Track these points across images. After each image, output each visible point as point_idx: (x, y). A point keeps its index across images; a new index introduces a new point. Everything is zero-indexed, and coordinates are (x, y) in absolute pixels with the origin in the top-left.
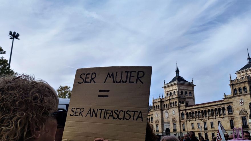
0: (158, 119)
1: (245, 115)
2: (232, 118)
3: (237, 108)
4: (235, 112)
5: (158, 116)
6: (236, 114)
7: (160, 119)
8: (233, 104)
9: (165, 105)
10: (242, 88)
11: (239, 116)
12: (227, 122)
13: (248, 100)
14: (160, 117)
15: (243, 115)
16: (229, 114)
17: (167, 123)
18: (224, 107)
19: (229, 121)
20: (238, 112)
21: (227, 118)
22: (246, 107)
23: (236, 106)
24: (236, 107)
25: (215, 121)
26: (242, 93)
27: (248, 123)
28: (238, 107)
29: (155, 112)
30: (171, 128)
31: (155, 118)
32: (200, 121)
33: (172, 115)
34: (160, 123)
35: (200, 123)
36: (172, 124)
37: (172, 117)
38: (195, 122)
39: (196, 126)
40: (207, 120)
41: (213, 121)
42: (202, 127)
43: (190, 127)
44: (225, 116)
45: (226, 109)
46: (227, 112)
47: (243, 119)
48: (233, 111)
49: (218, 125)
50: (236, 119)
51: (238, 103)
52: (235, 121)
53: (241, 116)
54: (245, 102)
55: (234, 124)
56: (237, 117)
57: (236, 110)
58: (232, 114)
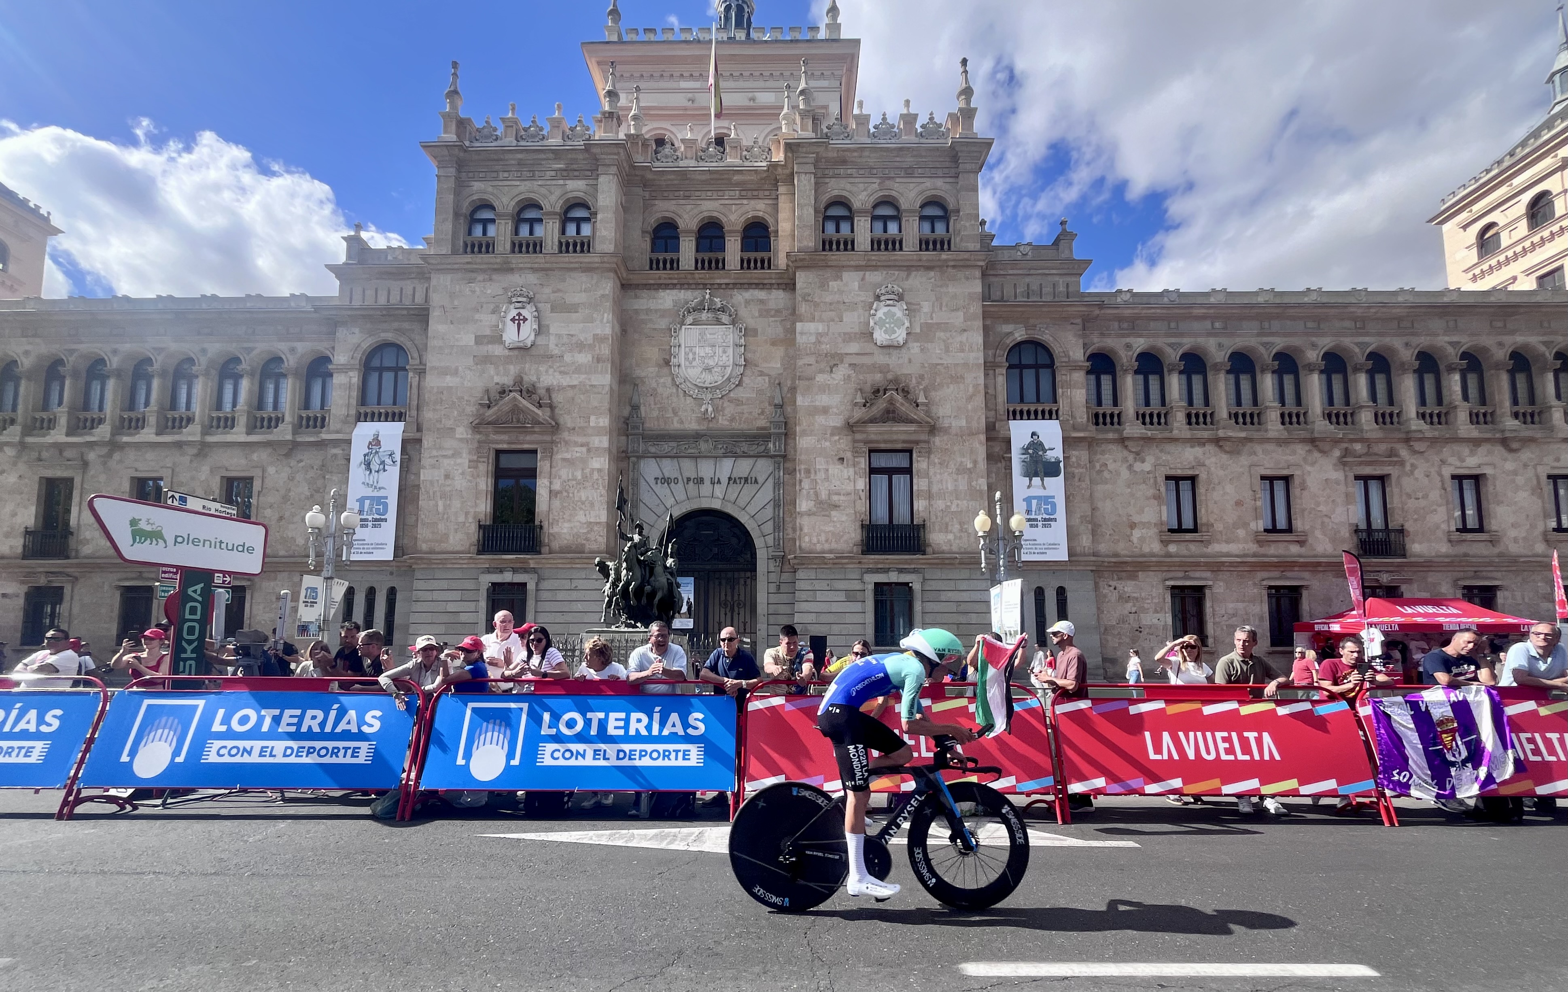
0: (544, 377)
5: (550, 344)
7: (572, 381)
14: (585, 358)
17: (701, 449)
25: (1510, 466)
29: (477, 287)
30: (810, 514)
31: (486, 359)
32: (1294, 453)
33: (854, 347)
34: (580, 440)
35: (1297, 473)
36: (848, 455)
37: (842, 371)
38: (1223, 467)
39: (1239, 503)
40: (1404, 453)
41: (1488, 471)
42: (1326, 520)
43: (1136, 519)
49: (1548, 506)
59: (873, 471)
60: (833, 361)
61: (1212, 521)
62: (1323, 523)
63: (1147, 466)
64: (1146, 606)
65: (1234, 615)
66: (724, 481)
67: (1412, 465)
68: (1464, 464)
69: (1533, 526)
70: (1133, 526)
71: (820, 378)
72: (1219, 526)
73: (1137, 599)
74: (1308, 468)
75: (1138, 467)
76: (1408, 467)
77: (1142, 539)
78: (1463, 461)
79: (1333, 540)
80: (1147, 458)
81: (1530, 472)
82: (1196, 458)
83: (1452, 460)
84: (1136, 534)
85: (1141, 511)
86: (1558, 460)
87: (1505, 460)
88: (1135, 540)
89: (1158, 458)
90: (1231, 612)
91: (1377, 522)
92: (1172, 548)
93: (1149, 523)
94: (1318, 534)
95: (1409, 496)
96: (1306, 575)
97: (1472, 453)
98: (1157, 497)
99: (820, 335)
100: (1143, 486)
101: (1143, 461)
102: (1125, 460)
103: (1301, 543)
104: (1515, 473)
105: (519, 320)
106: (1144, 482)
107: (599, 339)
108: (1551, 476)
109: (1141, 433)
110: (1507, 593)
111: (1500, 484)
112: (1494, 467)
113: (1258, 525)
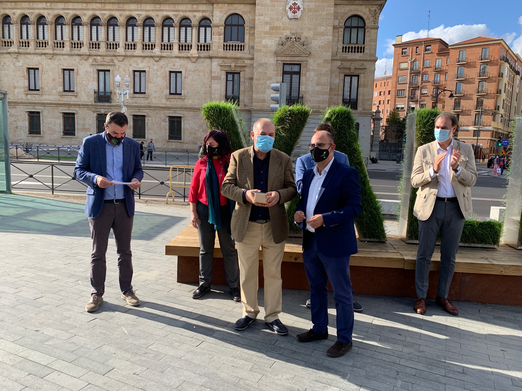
1: (297, 59)
2: (240, 63)
3: (272, 28)
4: (260, 42)
6: (260, 51)
8: (258, 7)
11: (272, 60)
12: (213, 78)
13: (322, 1)
15: (288, 59)
16: (226, 47)
18: (207, 15)
19: (224, 77)
20: (271, 44)
21: (215, 63)
22: (309, 29)
23: (267, 19)
24: (266, 23)
25: (155, 67)
27: (303, 88)
28: (276, 24)
32: (75, 60)
35: (75, 68)
38: (49, 65)
39: (54, 80)
40: (116, 61)
41: (147, 69)
42: (86, 87)
43: (16, 85)
44: (204, 53)
45: (218, 26)
46: (222, 36)
47: (284, 73)
48: (247, 37)
49: (168, 84)
50: (259, 71)
51: (281, 8)
52: (251, 76)
53: (282, 61)
54: (310, 10)
55: (242, 88)
56: (263, 61)
57: (266, 33)
58: (241, 50)
61: (43, 86)
62: (84, 89)
63: (20, 64)
64: (19, 118)
65: (51, 123)
67: (119, 66)
68: (138, 67)
69: (162, 92)
70: (15, 87)
72: (46, 89)
73: (16, 116)
74: (80, 66)
75: (17, 64)
76: (117, 67)
77: (18, 93)
78: (138, 65)
79: (88, 96)
80: (20, 61)
81: (163, 70)
82: (38, 61)
83: (134, 65)
84: (16, 91)
85: (18, 82)
86: (174, 65)
87: (154, 65)
88: (16, 93)
89: (24, 61)
90: (49, 122)
91: (102, 89)
92: (29, 97)
93: (21, 86)
94: (82, 93)
96: (77, 109)
97: (142, 62)
98: (24, 76)
100: (19, 72)
101: (19, 62)
102: (12, 61)
103: (76, 96)
104: (157, 70)
106: (19, 70)
108: (171, 72)
109: (16, 50)
110: (149, 118)
111: (151, 75)
112: (150, 67)
113: (61, 89)
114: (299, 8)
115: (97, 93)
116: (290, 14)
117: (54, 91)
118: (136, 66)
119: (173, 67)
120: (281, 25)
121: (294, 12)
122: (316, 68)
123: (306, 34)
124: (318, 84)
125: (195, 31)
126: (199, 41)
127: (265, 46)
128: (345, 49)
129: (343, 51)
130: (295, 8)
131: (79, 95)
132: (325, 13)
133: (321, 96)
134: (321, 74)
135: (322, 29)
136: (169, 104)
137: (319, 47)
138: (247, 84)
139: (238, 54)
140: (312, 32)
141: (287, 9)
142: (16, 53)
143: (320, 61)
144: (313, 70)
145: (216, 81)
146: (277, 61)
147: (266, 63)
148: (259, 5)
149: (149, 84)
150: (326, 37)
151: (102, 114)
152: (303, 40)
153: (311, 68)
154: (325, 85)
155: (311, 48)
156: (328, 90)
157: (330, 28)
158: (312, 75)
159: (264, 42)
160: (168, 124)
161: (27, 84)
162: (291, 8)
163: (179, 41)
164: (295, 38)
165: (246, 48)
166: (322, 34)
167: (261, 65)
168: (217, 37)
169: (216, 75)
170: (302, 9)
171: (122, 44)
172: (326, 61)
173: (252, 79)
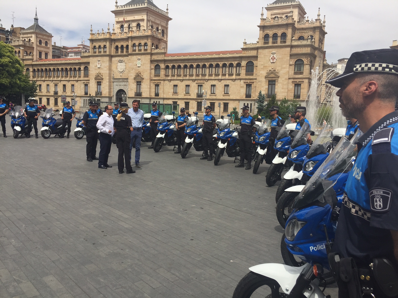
0: (102, 71)
1: (274, 79)
2: (251, 81)
3: (264, 67)
4: (259, 72)
5: (102, 67)
6: (259, 76)
7: (105, 72)
9: (119, 46)
10: (279, 34)
11: (264, 80)
12: (241, 87)
13: (285, 55)
14: (106, 69)
15: (271, 79)
16: (247, 74)
17: (121, 80)
18: (240, 62)
19: (245, 86)
20: (264, 73)
21: (242, 81)
22: (279, 66)
23: (262, 63)
24: (262, 65)
26: (276, 43)
27: (276, 90)
28: (266, 65)
29: (94, 59)
30: (130, 91)
31: (96, 69)
32: (190, 82)
33: (135, 67)
34: (106, 80)
35: (190, 85)
36: (134, 82)
37: (134, 70)
38: (181, 84)
39: (182, 89)
40: (205, 82)
42: (194, 92)
43: (170, 91)
44: (238, 77)
45: (243, 67)
46: (245, 70)
47: (269, 84)
48: (254, 70)
49: (224, 90)
50: (259, 84)
51: (268, 58)
52: (256, 86)
53: (268, 80)
54: (279, 59)
55: (252, 91)
56: (260, 80)
57: (262, 69)
58: (252, 75)
59: (137, 85)
60: (133, 69)
66: (123, 85)
69: (222, 93)
70: (169, 92)
71: (131, 71)
72: (180, 93)
74: (192, 84)
75: (170, 84)
76: (205, 84)
79: (194, 95)
80: (171, 82)
81: (222, 85)
82: (178, 82)
84: (170, 94)
87: (219, 83)
89: (173, 83)
90: (180, 105)
91: (199, 93)
92: (174, 96)
94: (192, 94)
95: (205, 88)
96: (190, 100)
97: (214, 82)
98: (172, 88)
99: (131, 65)
103: (190, 95)
104: (220, 85)
105: (99, 64)
106: (171, 86)
107: (107, 66)
108: (225, 85)
109: (170, 79)
110: (216, 103)
111: (217, 86)
112: (217, 84)
113: (185, 93)
114: (275, 58)
115: (197, 94)
116: (272, 61)
117: (182, 93)
118: (212, 83)
119: (226, 83)
120: (268, 65)
121: (273, 60)
122: (282, 82)
123: (277, 69)
124: (282, 89)
125: (235, 69)
126: (236, 72)
127: (261, 74)
128: (295, 73)
129: (294, 74)
130: (273, 58)
131: (191, 95)
132: (286, 60)
133: (284, 93)
134: (284, 85)
135: (284, 66)
136: (224, 98)
137: (283, 74)
138: (254, 89)
139: (251, 77)
140: (280, 67)
141: (270, 59)
142: (170, 80)
143: (284, 79)
144: (281, 83)
145: (242, 88)
146: (266, 80)
147: (261, 81)
148: (259, 58)
149: (217, 90)
150: (286, 69)
151: (199, 102)
152: (276, 70)
153: (280, 82)
154: (285, 89)
155: (280, 74)
156: (287, 91)
157: (288, 66)
158: (280, 85)
159: (261, 72)
160: (223, 105)
161: (173, 91)
162: (272, 58)
163: (229, 72)
164: (273, 70)
165: (254, 74)
166: (285, 68)
167: (260, 81)
168: (243, 71)
169: (242, 86)
170: (276, 58)
171: (207, 75)
172: (286, 79)
173: (256, 87)
